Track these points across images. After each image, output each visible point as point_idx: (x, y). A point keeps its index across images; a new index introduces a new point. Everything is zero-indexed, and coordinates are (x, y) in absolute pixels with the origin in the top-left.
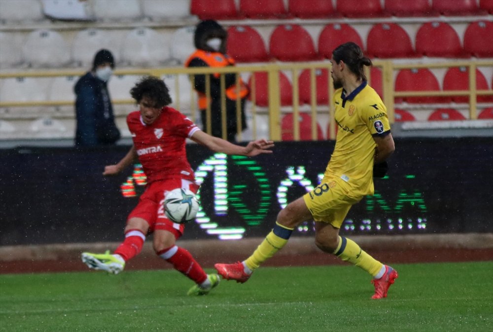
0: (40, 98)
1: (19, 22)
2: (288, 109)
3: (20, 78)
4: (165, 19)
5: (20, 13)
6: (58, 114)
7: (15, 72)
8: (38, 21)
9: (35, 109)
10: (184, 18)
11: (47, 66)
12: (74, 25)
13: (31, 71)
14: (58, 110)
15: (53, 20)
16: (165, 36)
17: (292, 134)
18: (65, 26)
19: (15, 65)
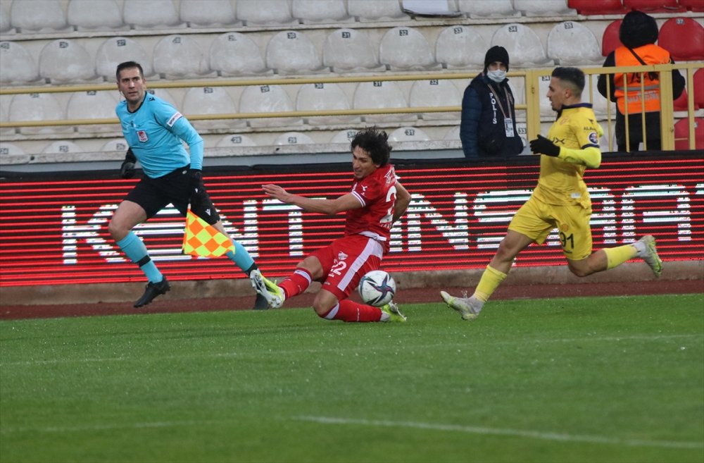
0: (400, 105)
1: (375, 18)
2: (683, 114)
3: (378, 83)
4: (539, 13)
5: (375, 9)
6: (420, 123)
7: (370, 75)
8: (396, 17)
9: (394, 117)
10: (562, 12)
11: (407, 68)
12: (436, 22)
13: (389, 74)
14: (420, 118)
15: (413, 16)
16: (541, 31)
17: (687, 142)
18: (428, 22)
19: (370, 68)
